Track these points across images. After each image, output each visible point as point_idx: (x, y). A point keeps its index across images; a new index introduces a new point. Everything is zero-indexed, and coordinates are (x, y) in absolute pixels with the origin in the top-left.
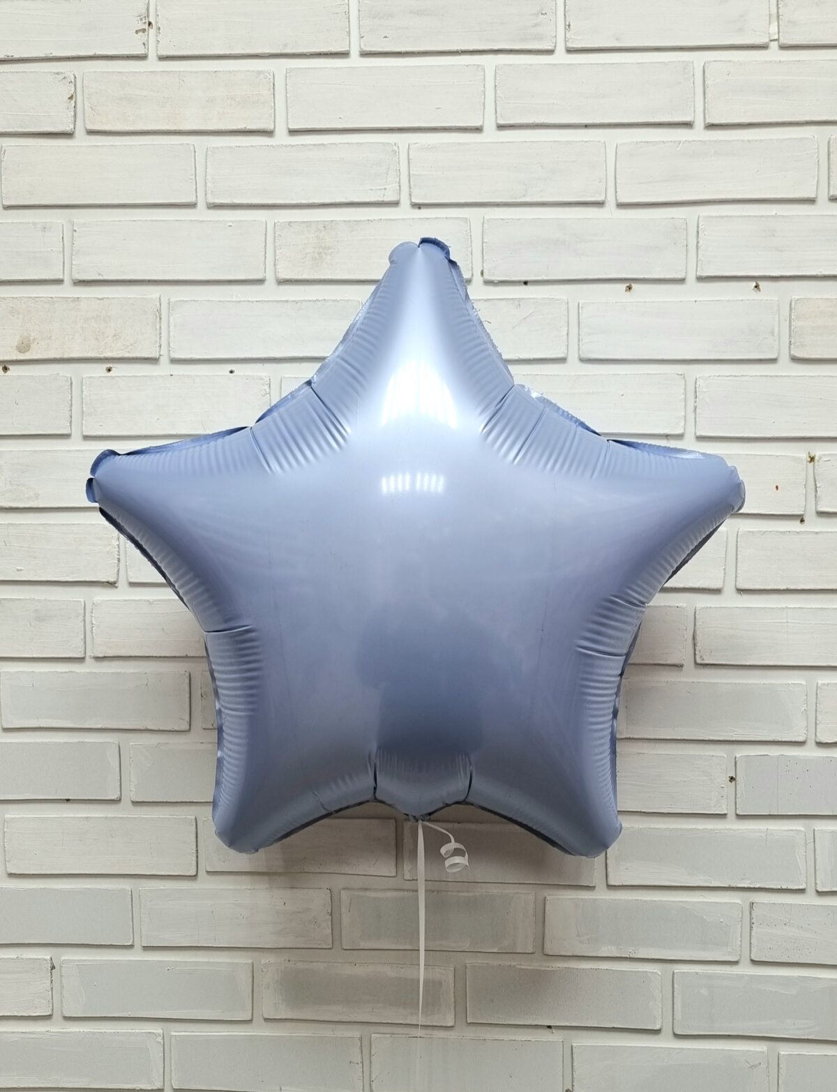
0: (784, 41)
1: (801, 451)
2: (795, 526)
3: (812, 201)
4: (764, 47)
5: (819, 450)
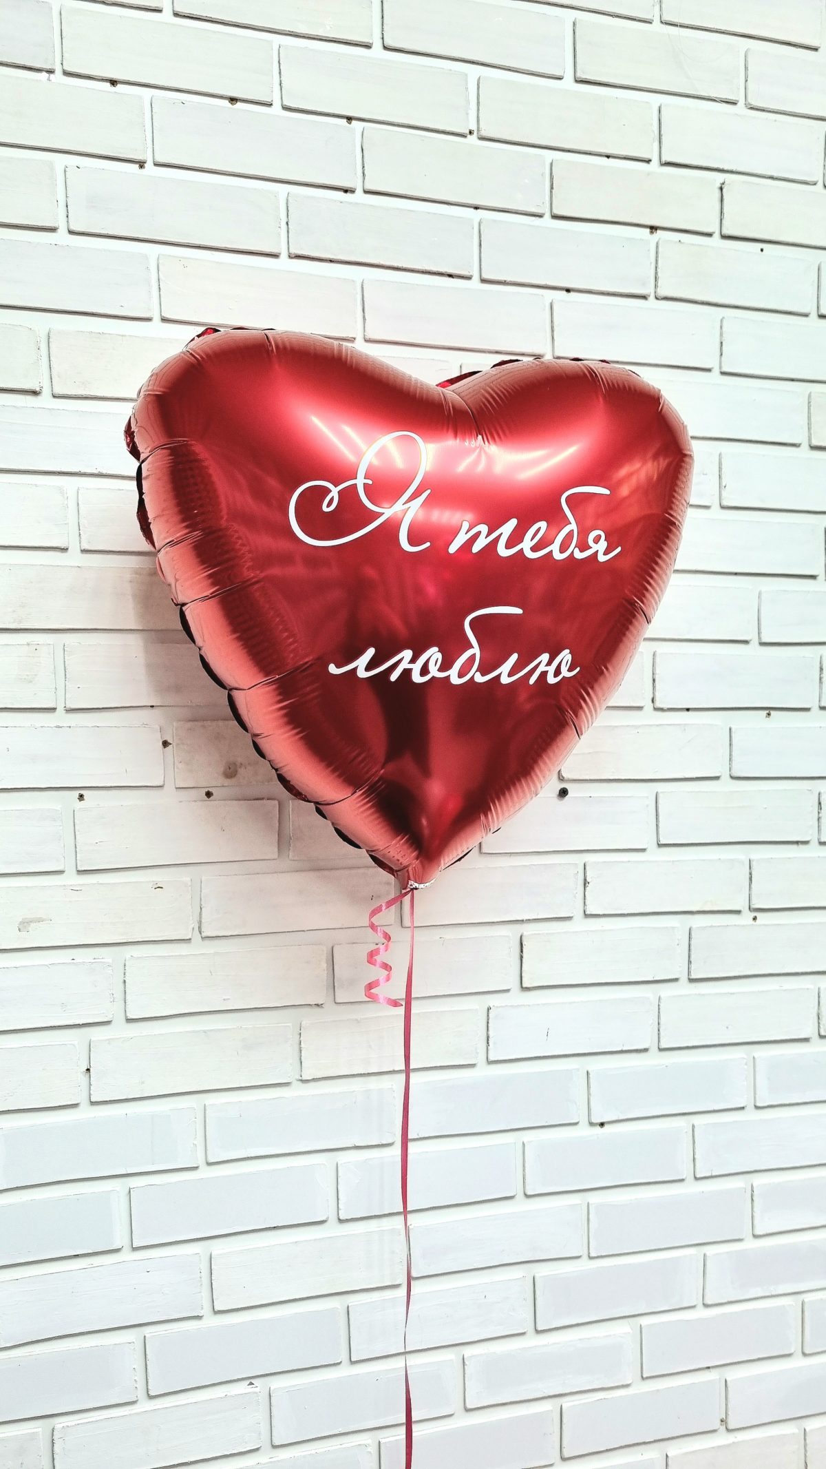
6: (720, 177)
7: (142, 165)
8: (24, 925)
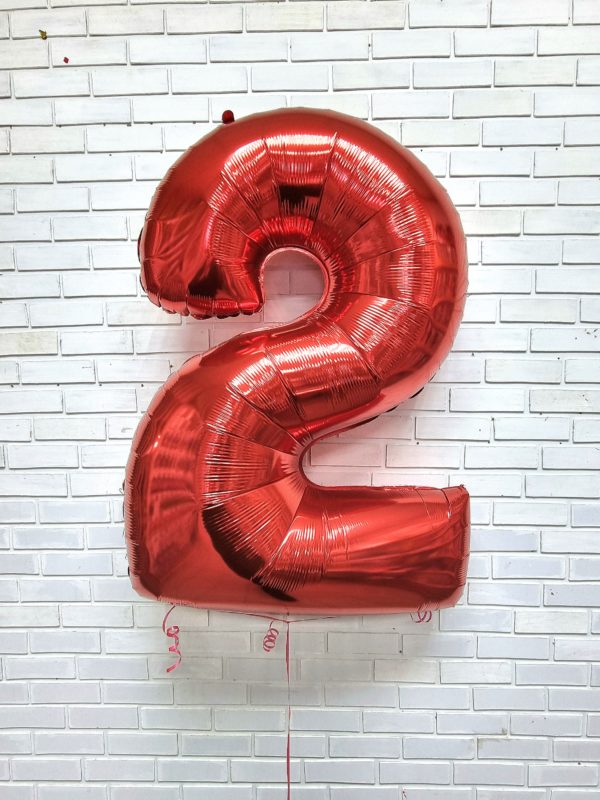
0: (484, 262)
1: (489, 416)
2: (486, 444)
3: (494, 323)
4: (476, 264)
5: (495, 415)
6: (400, 121)
7: (161, 152)
8: (124, 430)
